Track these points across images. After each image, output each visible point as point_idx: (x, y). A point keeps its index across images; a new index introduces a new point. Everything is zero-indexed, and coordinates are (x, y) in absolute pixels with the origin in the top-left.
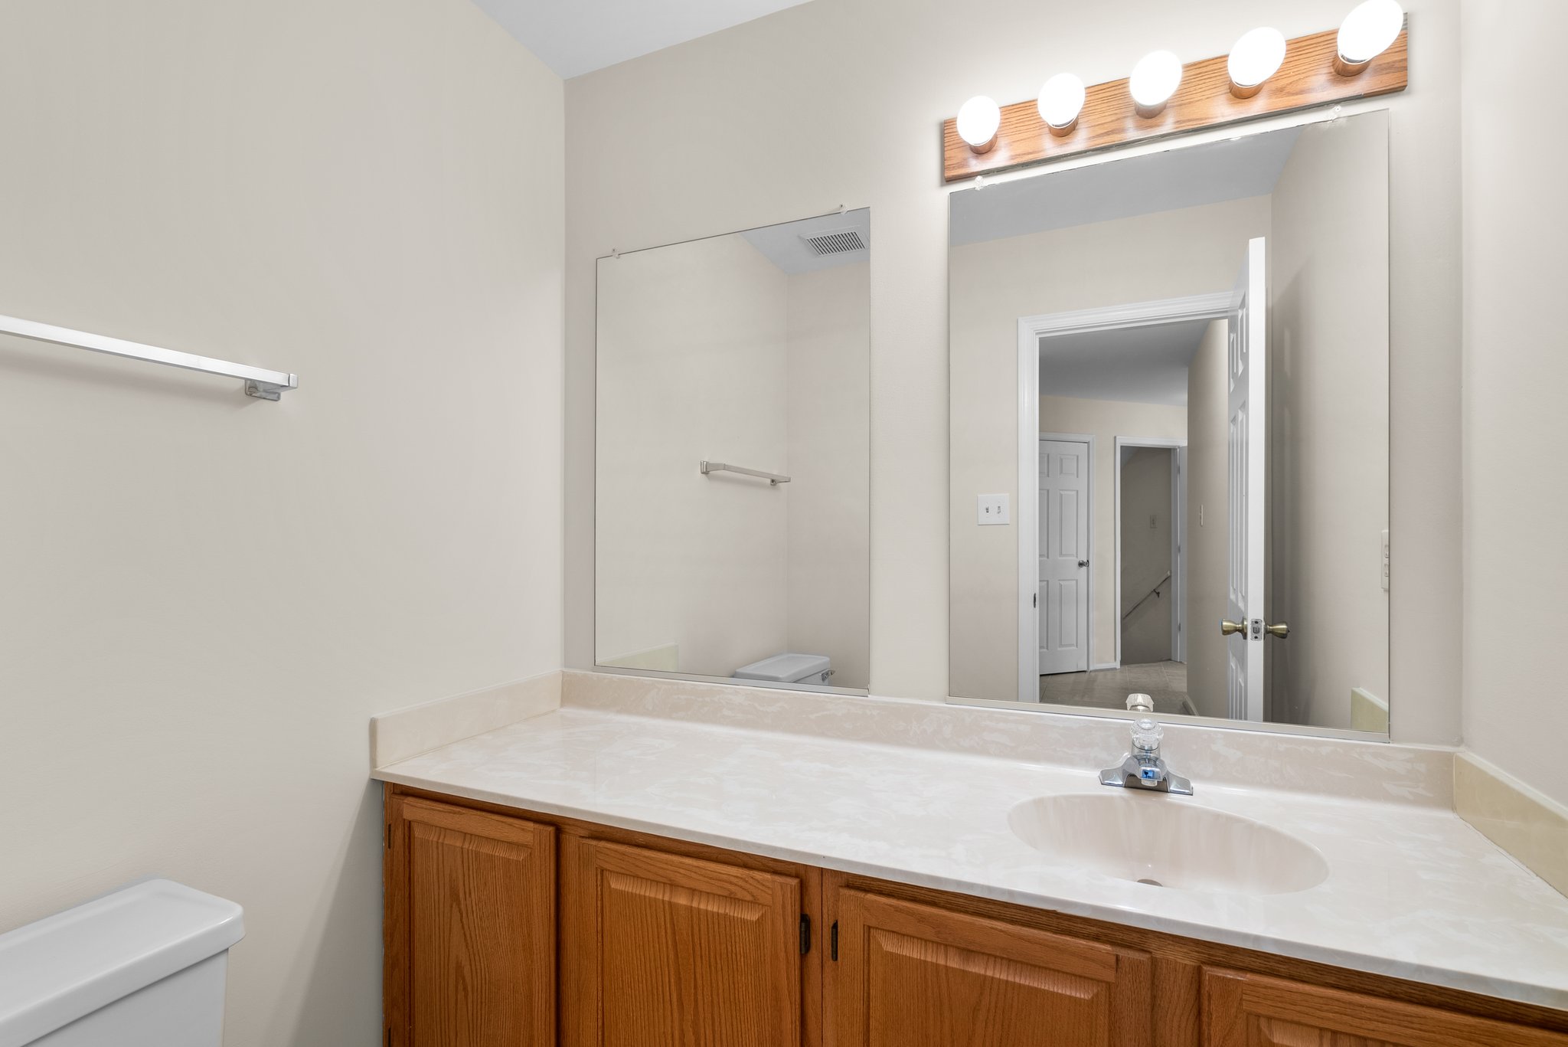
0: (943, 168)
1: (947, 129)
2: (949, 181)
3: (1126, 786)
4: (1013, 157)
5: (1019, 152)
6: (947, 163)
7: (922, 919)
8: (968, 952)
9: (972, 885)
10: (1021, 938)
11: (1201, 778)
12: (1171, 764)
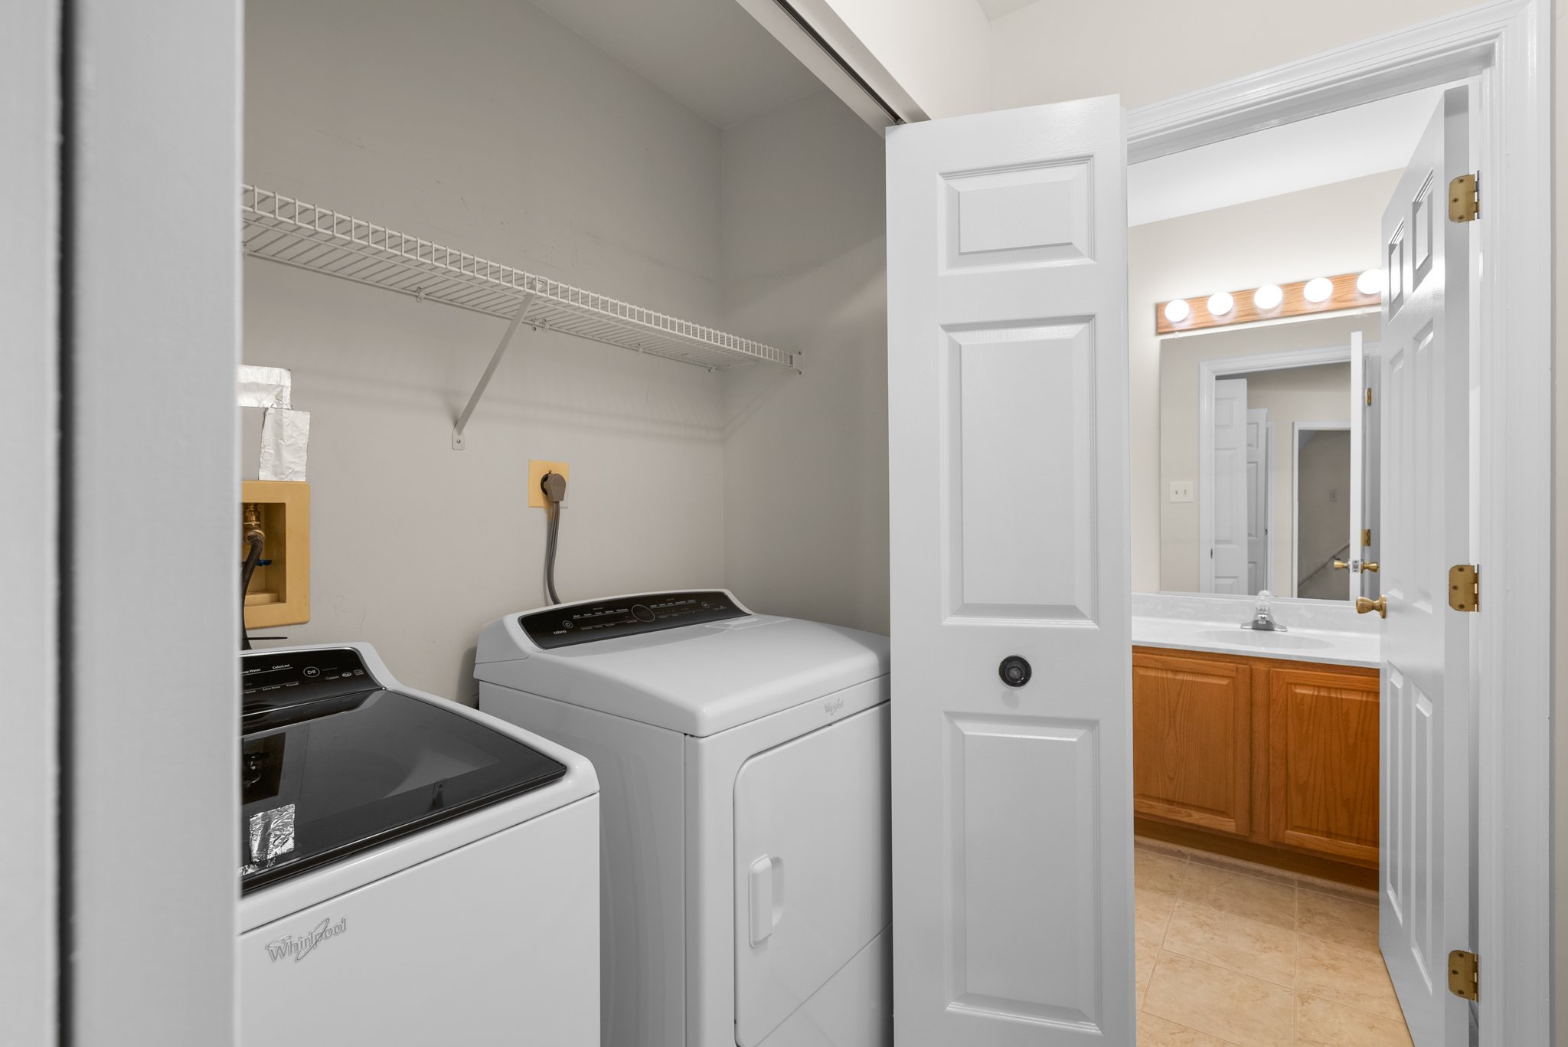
0: (1157, 328)
1: (1159, 308)
2: (1159, 333)
3: (1253, 629)
4: (1192, 325)
5: (1198, 322)
6: (1159, 325)
7: (1156, 660)
8: (1176, 671)
9: (1177, 645)
10: (1198, 664)
11: (1292, 626)
12: (1276, 619)
